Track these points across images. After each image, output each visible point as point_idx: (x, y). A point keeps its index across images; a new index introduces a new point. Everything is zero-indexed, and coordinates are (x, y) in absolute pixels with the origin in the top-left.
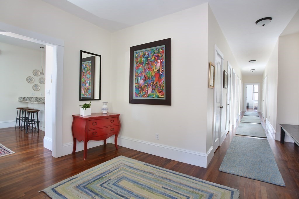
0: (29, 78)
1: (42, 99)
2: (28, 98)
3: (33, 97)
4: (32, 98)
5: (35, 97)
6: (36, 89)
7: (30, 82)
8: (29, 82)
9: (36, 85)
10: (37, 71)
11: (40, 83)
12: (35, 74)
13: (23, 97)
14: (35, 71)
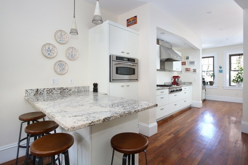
0: (47, 47)
1: (73, 90)
2: (45, 91)
3: (56, 87)
4: (54, 89)
5: (59, 87)
6: (60, 71)
7: (49, 56)
8: (47, 55)
9: (60, 61)
10: (63, 34)
11: (68, 58)
12: (58, 40)
13: (35, 88)
14: (59, 34)
